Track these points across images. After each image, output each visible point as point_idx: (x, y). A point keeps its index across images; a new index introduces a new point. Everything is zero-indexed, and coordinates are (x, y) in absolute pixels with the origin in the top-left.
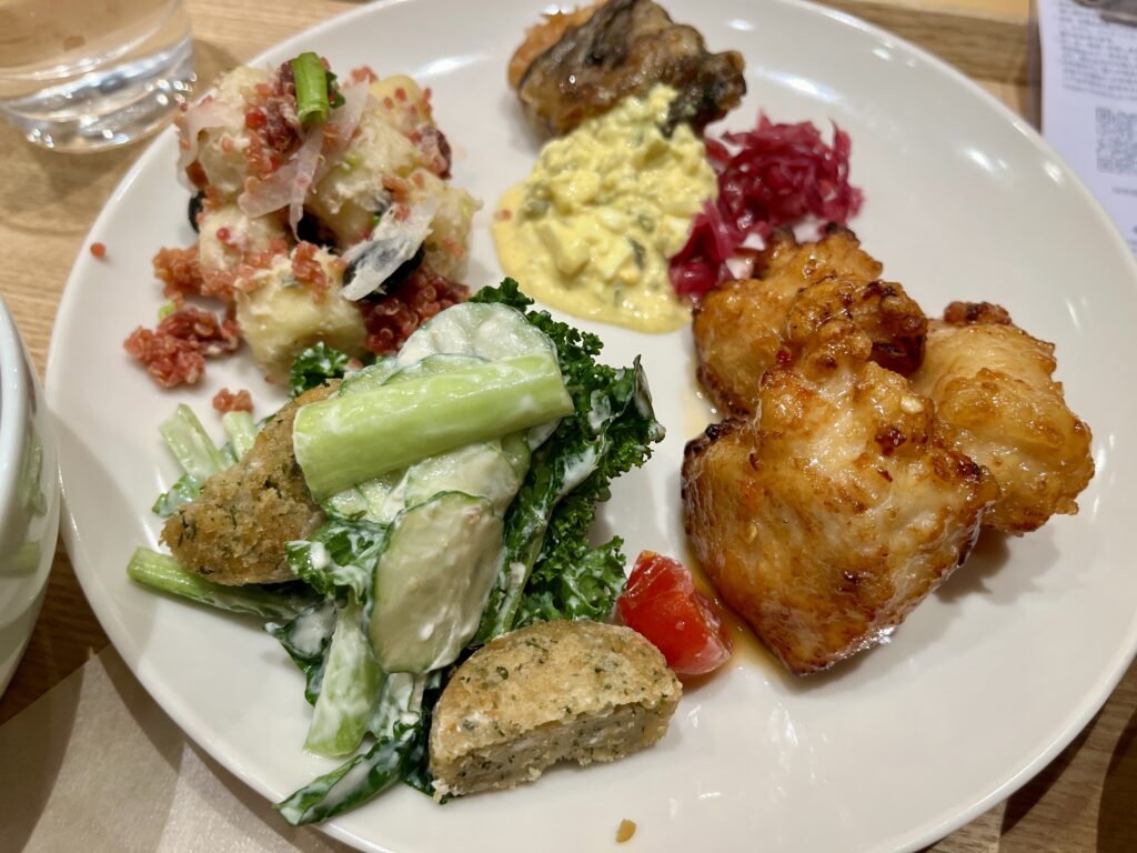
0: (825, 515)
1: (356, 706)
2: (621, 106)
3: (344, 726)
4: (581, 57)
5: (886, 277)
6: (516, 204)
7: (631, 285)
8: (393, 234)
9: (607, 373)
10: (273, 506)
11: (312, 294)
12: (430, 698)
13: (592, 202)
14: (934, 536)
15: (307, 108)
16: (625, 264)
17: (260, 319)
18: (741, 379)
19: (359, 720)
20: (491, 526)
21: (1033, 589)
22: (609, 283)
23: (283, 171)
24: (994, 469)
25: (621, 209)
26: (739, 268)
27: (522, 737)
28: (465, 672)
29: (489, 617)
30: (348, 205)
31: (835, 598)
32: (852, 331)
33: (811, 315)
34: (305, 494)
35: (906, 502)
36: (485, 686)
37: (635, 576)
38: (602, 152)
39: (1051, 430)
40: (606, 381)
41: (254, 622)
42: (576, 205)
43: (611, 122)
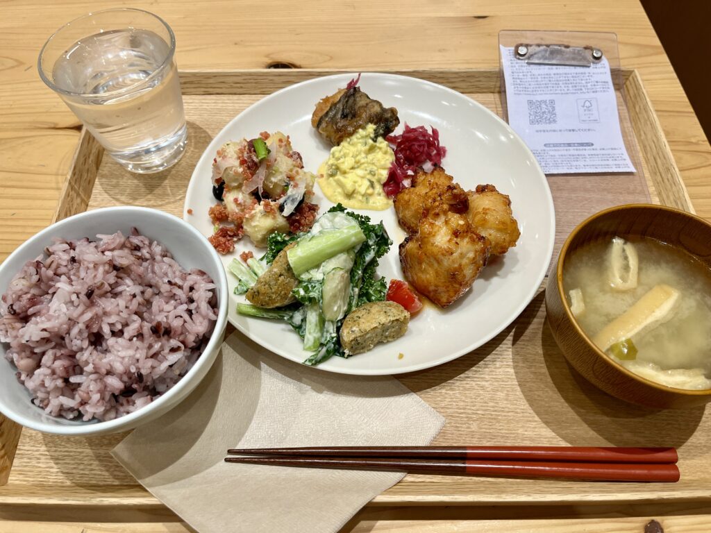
0: (442, 258)
1: (317, 335)
2: (357, 132)
3: (315, 342)
4: (339, 116)
5: (454, 182)
6: (325, 171)
7: (371, 195)
8: (294, 193)
9: (373, 227)
10: (283, 281)
11: (271, 216)
12: (338, 329)
13: (353, 168)
14: (474, 258)
15: (261, 157)
16: (368, 188)
17: (255, 227)
18: (413, 222)
19: (318, 339)
20: (348, 277)
21: (512, 272)
22: (363, 196)
23: (254, 177)
24: (489, 237)
25: (363, 169)
26: (406, 183)
27: (368, 333)
28: (347, 319)
29: (350, 305)
30: (276, 184)
31: (449, 282)
32: (442, 204)
33: (430, 201)
34: (293, 276)
35: (464, 250)
36: (355, 321)
37: (390, 287)
38: (352, 150)
39: (503, 223)
40: (374, 229)
41: (280, 320)
42: (348, 170)
43: (354, 138)
